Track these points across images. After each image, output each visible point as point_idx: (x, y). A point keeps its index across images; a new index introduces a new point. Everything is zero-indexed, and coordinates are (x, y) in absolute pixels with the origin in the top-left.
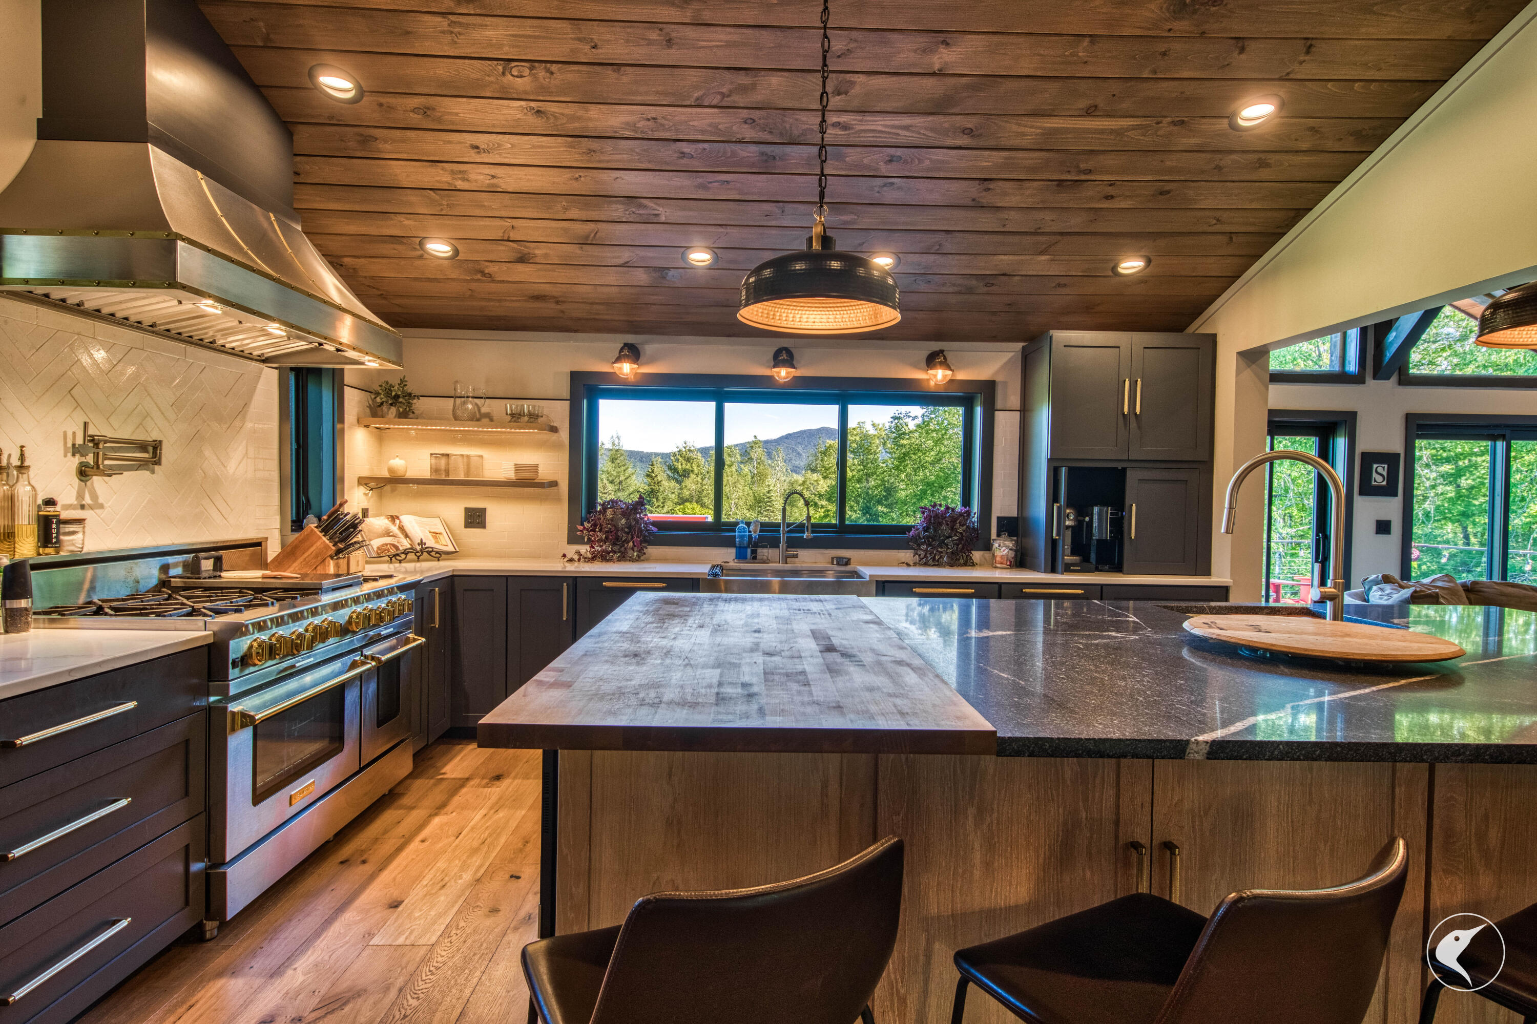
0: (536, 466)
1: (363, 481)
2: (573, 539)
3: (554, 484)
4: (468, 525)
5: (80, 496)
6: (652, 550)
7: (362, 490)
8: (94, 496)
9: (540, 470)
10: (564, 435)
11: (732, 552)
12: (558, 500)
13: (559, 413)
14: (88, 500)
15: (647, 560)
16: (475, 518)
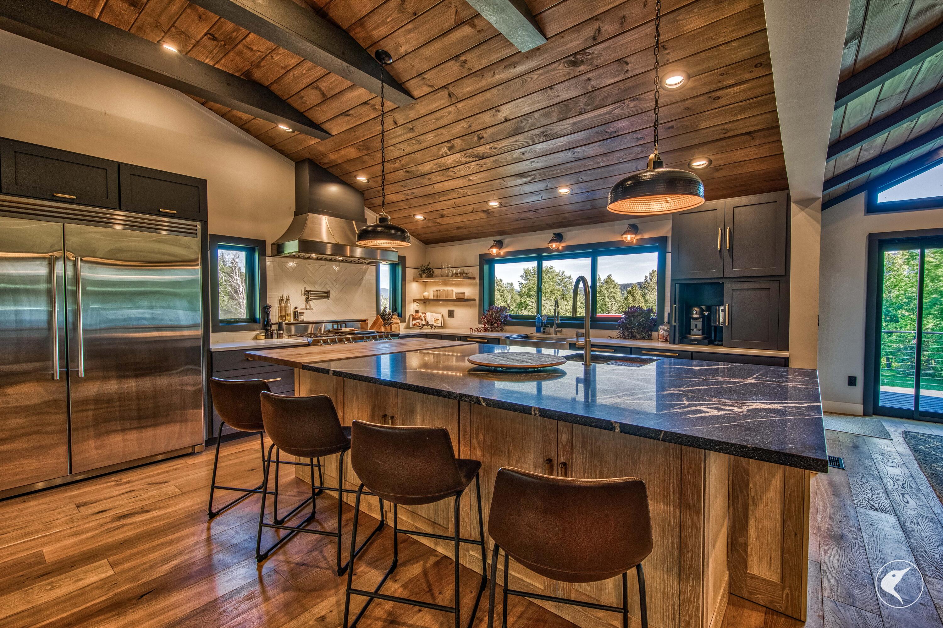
0: (464, 293)
1: (415, 301)
2: (480, 323)
3: (474, 300)
4: (449, 316)
5: (306, 306)
6: (507, 328)
7: (415, 304)
8: (310, 306)
9: (466, 294)
10: (477, 280)
11: (534, 328)
12: (474, 306)
13: (475, 271)
14: (308, 307)
15: (505, 331)
16: (451, 314)
